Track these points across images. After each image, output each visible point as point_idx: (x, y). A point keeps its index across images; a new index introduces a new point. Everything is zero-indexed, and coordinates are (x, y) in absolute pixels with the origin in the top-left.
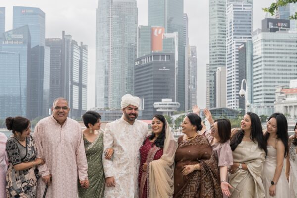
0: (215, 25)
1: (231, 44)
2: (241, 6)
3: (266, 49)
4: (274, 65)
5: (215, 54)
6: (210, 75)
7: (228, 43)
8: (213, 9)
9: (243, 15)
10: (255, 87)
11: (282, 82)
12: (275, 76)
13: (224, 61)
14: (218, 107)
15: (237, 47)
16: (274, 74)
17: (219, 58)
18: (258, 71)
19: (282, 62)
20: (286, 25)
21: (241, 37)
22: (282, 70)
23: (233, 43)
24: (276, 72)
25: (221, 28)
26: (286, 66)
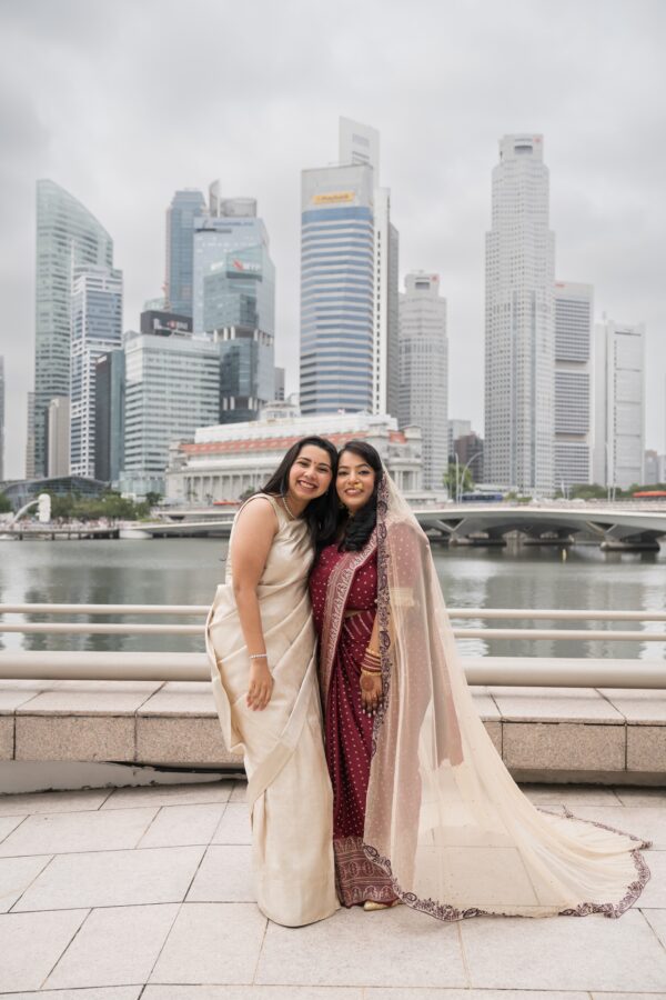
0: (46, 314)
1: (80, 355)
2: (100, 281)
3: (151, 368)
4: (164, 400)
5: (45, 373)
6: (36, 414)
7: (75, 352)
8: (44, 282)
9: (105, 299)
10: (128, 441)
11: (180, 432)
12: (167, 420)
13: (64, 388)
14: (51, 476)
15: (93, 362)
16: (165, 416)
17: (54, 382)
18: (134, 409)
19: (180, 393)
20: (185, 326)
21: (100, 343)
22: (180, 409)
23: (86, 353)
24: (169, 412)
25: (60, 322)
26: (186, 402)
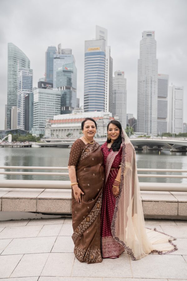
0: (11, 82)
1: (20, 94)
2: (26, 73)
3: (41, 98)
4: (45, 107)
5: (11, 99)
6: (8, 111)
7: (19, 93)
8: (10, 73)
9: (28, 78)
10: (34, 119)
11: (49, 117)
12: (45, 113)
13: (16, 104)
14: (12, 129)
15: (24, 96)
16: (45, 112)
17: (13, 102)
18: (36, 110)
19: (49, 105)
20: (51, 86)
21: (26, 91)
22: (49, 110)
23: (22, 93)
25: (15, 84)
26: (51, 108)
